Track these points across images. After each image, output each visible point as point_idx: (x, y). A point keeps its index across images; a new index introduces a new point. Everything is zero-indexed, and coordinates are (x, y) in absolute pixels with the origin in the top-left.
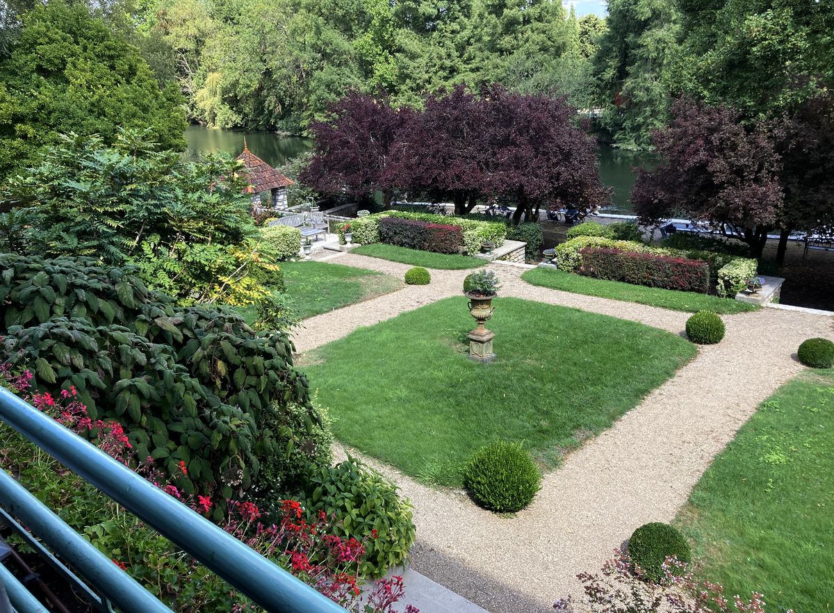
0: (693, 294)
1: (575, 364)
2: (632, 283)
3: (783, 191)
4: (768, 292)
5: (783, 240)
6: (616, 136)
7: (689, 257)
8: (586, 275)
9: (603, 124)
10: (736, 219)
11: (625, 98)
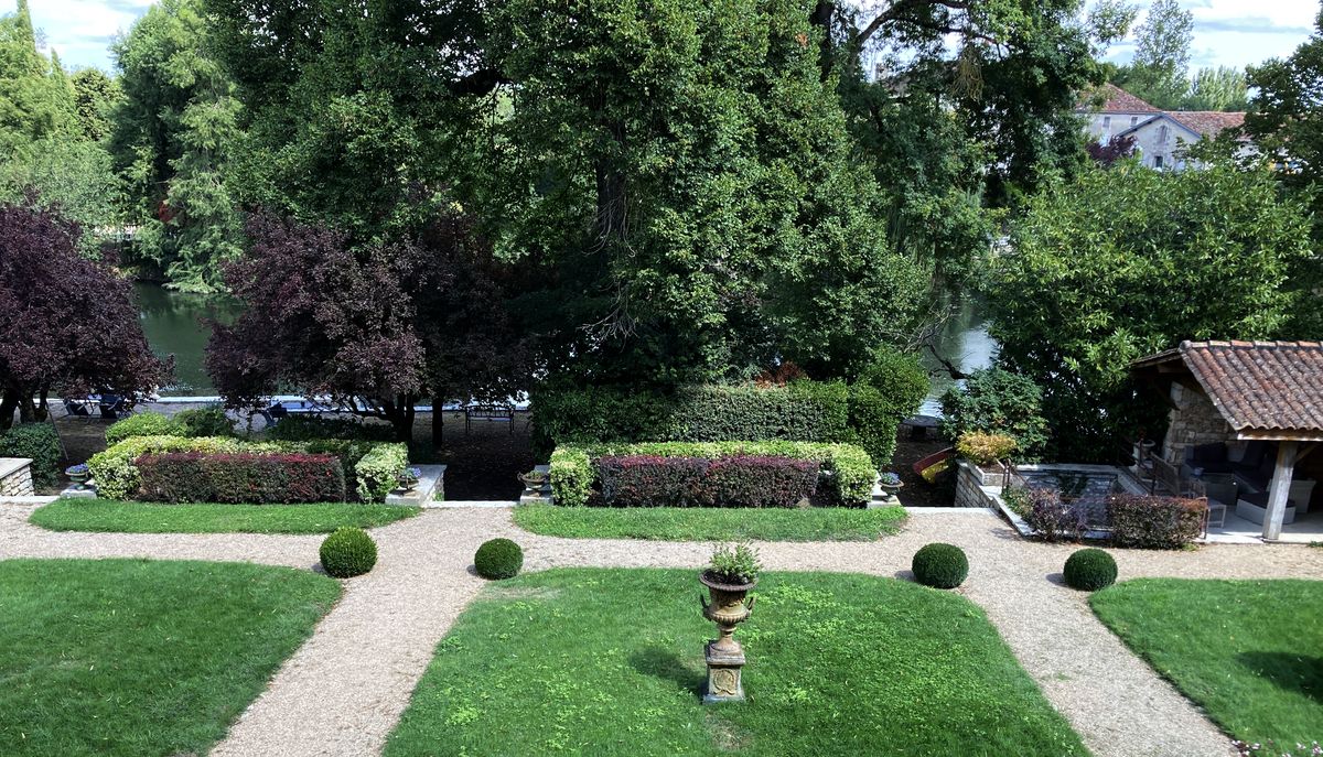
0: (326, 506)
1: (151, 650)
2: (229, 502)
3: (423, 345)
4: (427, 486)
5: (437, 412)
6: (170, 271)
7: (310, 450)
8: (151, 501)
9: (144, 252)
10: (367, 388)
11: (175, 211)
